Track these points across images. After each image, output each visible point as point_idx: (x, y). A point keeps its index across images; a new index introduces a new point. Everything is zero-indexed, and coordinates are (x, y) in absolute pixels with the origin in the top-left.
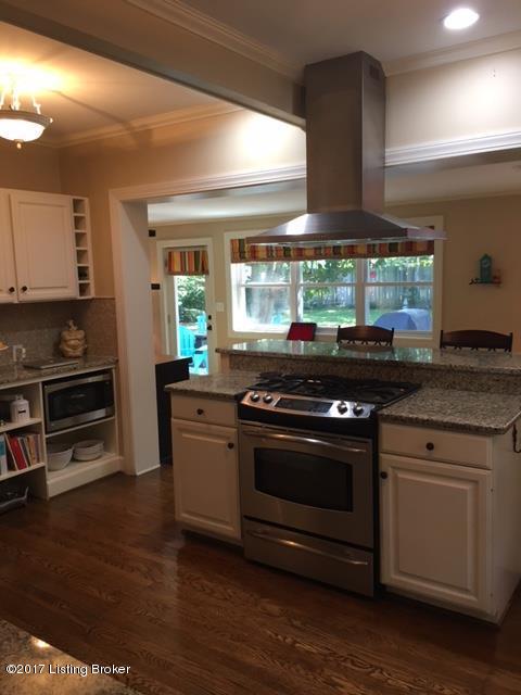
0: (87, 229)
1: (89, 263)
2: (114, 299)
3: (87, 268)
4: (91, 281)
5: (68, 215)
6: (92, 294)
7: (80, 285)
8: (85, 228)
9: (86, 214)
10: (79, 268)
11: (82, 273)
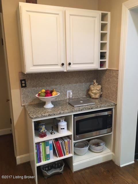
0: (108, 31)
1: (107, 50)
2: (118, 70)
3: (105, 52)
4: (107, 60)
5: (98, 22)
6: (107, 67)
7: (101, 62)
8: (107, 30)
9: (108, 22)
10: (101, 53)
11: (103, 55)
